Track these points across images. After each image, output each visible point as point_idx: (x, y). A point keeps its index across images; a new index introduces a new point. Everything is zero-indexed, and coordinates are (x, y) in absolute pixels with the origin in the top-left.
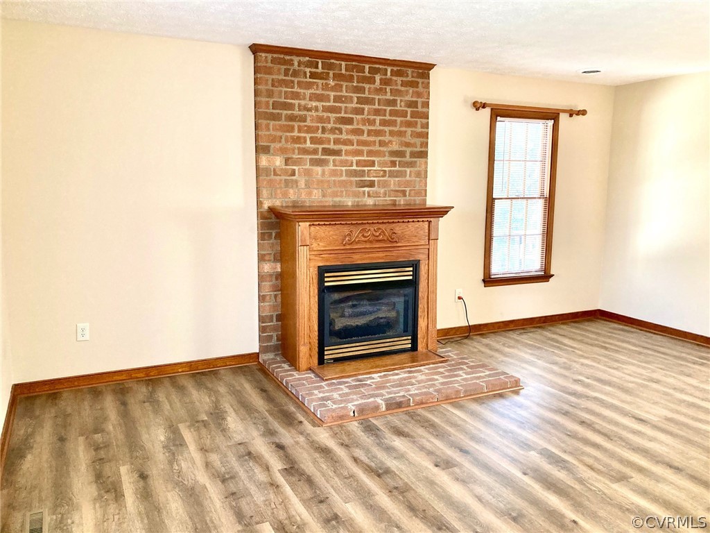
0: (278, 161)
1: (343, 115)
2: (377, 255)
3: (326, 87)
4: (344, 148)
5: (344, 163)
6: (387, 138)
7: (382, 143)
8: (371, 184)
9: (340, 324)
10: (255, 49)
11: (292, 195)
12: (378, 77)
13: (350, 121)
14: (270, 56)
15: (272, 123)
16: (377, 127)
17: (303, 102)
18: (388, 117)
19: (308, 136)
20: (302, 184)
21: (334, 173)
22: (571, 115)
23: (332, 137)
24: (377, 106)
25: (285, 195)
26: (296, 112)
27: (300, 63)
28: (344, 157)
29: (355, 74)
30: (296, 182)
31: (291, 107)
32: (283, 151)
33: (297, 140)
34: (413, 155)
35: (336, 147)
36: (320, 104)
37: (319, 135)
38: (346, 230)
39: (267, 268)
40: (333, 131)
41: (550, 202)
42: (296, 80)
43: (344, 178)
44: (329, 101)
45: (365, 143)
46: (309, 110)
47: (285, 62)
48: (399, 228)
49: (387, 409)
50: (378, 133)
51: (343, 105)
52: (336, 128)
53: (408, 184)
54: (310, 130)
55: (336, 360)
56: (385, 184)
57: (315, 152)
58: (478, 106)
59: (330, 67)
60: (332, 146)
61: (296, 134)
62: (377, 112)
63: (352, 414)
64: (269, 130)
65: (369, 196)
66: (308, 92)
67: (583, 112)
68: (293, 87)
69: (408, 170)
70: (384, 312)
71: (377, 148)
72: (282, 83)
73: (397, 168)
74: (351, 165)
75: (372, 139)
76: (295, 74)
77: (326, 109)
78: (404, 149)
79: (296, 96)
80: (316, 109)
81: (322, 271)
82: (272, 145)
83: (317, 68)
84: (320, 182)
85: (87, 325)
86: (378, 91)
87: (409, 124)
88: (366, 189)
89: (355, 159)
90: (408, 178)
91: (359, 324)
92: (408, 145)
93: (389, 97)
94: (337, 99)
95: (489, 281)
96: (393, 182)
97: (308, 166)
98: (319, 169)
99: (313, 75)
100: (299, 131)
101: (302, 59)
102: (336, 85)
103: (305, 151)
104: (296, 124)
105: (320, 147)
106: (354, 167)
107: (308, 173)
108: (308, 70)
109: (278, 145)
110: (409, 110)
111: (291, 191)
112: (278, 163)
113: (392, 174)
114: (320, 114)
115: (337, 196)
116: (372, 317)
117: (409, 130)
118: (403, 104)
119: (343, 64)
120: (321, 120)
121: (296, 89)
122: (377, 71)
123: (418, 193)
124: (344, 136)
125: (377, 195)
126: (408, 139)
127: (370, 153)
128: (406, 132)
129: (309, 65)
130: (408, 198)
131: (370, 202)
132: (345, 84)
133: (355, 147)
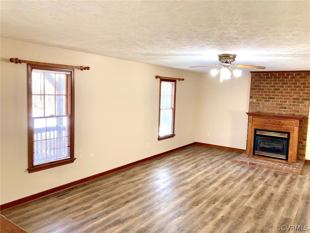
0: (255, 100)
1: (276, 88)
2: (275, 128)
3: (271, 80)
4: (276, 97)
5: (276, 101)
6: (292, 94)
7: (290, 96)
8: (285, 108)
9: (262, 145)
10: (251, 72)
11: (258, 109)
12: (290, 77)
13: (279, 90)
14: (255, 74)
15: (254, 91)
16: (289, 91)
17: (263, 85)
18: (293, 88)
19: (264, 94)
20: (261, 106)
21: (272, 104)
23: (272, 94)
24: (289, 85)
25: (256, 109)
26: (261, 87)
27: (263, 75)
28: (275, 100)
29: (281, 76)
30: (259, 105)
31: (260, 86)
32: (256, 98)
33: (261, 95)
34: (303, 99)
35: (273, 97)
36: (269, 85)
37: (268, 93)
38: (264, 120)
40: (272, 92)
42: (262, 79)
43: (275, 105)
44: (272, 84)
45: (283, 96)
46: (265, 87)
47: (259, 75)
50: (288, 93)
51: (276, 85)
52: (273, 92)
53: (300, 109)
54: (265, 92)
55: (258, 155)
56: (290, 108)
57: (266, 98)
59: (273, 75)
60: (272, 96)
61: (260, 93)
62: (289, 87)
63: (239, 162)
64: (253, 92)
65: (284, 111)
66: (265, 82)
68: (261, 81)
69: (300, 105)
71: (288, 97)
72: (258, 80)
73: (296, 103)
74: (278, 102)
75: (286, 94)
76: (262, 78)
77: (270, 86)
78: (299, 97)
79: (261, 83)
80: (267, 86)
81: (256, 130)
82: (254, 96)
83: (269, 75)
84: (267, 106)
86: (290, 80)
87: (302, 90)
88: (283, 109)
89: (279, 100)
90: (300, 107)
92: (301, 96)
93: (294, 82)
94: (274, 84)
96: (294, 108)
97: (263, 102)
98: (267, 103)
99: (267, 78)
100: (262, 92)
101: (264, 74)
102: (274, 80)
103: (263, 98)
104: (261, 91)
105: (268, 97)
106: (279, 103)
107: (263, 103)
108: (265, 76)
109: (255, 96)
110: (302, 86)
111: (258, 108)
112: (255, 101)
113: (293, 105)
114: (269, 88)
115: (272, 110)
116: (272, 146)
117: (302, 92)
118: (300, 84)
119: (277, 74)
120: (269, 89)
121: (262, 82)
122: (290, 75)
123: (305, 112)
124: (276, 94)
125: (287, 111)
126: (301, 94)
127: (285, 99)
128: (300, 92)
129: (266, 75)
130: (300, 113)
131: (284, 113)
132: (277, 79)
133: (280, 97)
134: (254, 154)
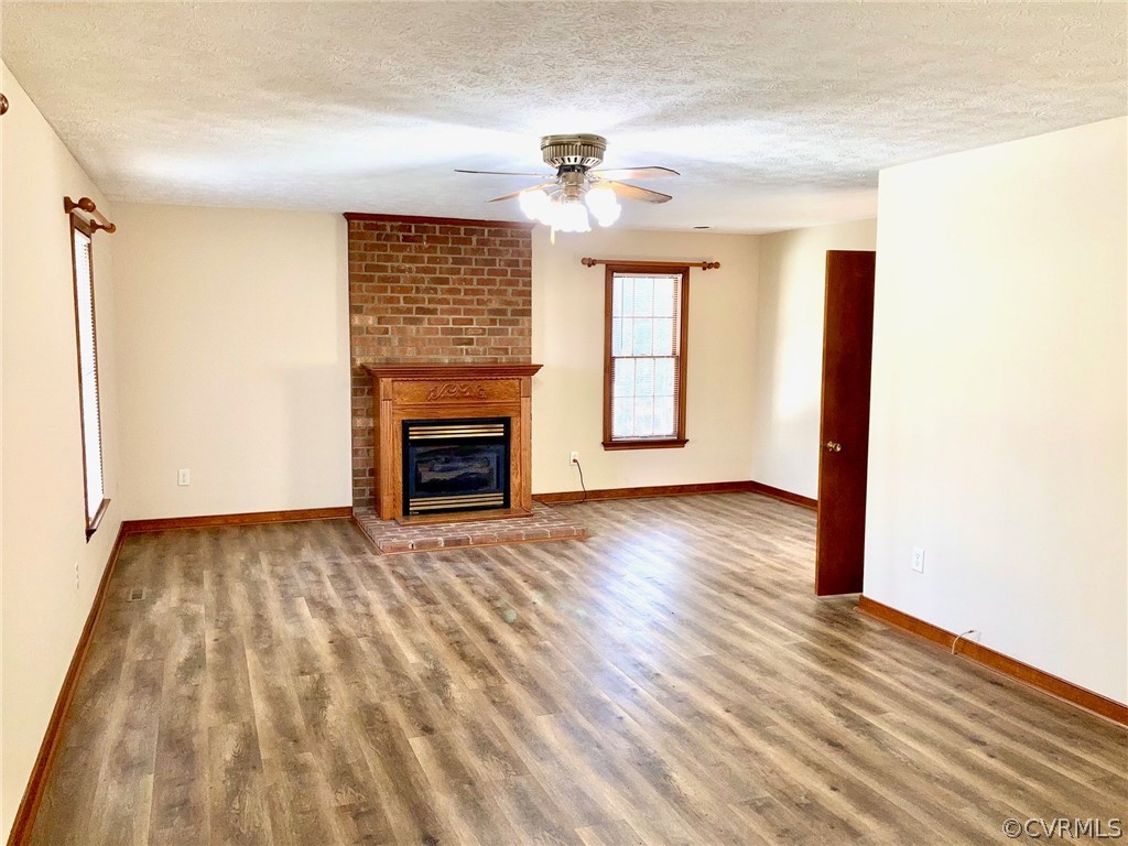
0: (371, 321)
1: (438, 275)
2: (467, 411)
3: (420, 249)
4: (439, 307)
5: (441, 322)
6: (486, 297)
7: (480, 302)
8: (470, 342)
9: (426, 477)
10: (349, 216)
11: (385, 352)
12: (474, 239)
13: (445, 281)
14: (362, 222)
15: (364, 284)
16: (475, 286)
17: (396, 264)
18: (486, 277)
19: (401, 296)
20: (396, 342)
21: (429, 331)
22: (704, 269)
23: (426, 296)
24: (474, 266)
25: (378, 352)
26: (389, 274)
27: (392, 228)
28: (439, 316)
29: (450, 236)
30: (389, 339)
31: (384, 269)
32: (374, 311)
33: (391, 300)
34: (514, 313)
35: (431, 306)
36: (413, 266)
37: (413, 294)
38: (430, 386)
39: (360, 422)
40: (427, 290)
41: (682, 361)
42: (389, 244)
43: (440, 335)
44: (424, 262)
45: (462, 302)
46: (403, 271)
47: (377, 228)
48: (489, 386)
49: (445, 546)
50: (475, 292)
51: (438, 266)
52: (431, 289)
53: (511, 342)
54: (403, 290)
55: (422, 512)
56: (484, 342)
57: (409, 311)
58: (591, 263)
59: (425, 230)
60: (426, 305)
61: (389, 294)
62: (474, 272)
63: (410, 547)
64: (361, 291)
65: (467, 353)
66: (401, 255)
67: (717, 265)
68: (386, 251)
69: (510, 328)
70: (476, 468)
71: (475, 306)
72: (374, 247)
73: (498, 326)
74: (448, 324)
75: (470, 298)
76: (388, 238)
77: (419, 270)
78: (504, 307)
79: (389, 258)
80: (410, 270)
81: (406, 425)
82: (365, 305)
83: (410, 231)
84: (414, 340)
85: (187, 471)
86: (474, 251)
87: (510, 283)
88: (464, 347)
89: (451, 317)
90: (510, 336)
91: (447, 478)
92: (509, 303)
93: (486, 257)
94: (431, 260)
95: (610, 443)
96: (493, 341)
97: (402, 325)
98: (413, 327)
99: (406, 239)
100: (392, 292)
101: (394, 224)
102: (429, 247)
103: (399, 311)
104: (389, 285)
105: (415, 306)
106: (451, 326)
107: (401, 331)
108: (401, 234)
109: (370, 305)
110: (509, 269)
111: (384, 348)
112: (370, 322)
113: (492, 332)
114: (414, 274)
115: (432, 353)
116: (462, 472)
117: (510, 289)
118: (502, 263)
119: (437, 226)
120: (414, 280)
121: (389, 252)
122: (473, 232)
123: (521, 351)
124: (440, 296)
125: (475, 352)
126: (509, 297)
127: (467, 312)
128: (506, 290)
129: (401, 229)
130: (510, 355)
131: (468, 359)
132: (439, 246)
133: (451, 306)
134: (406, 512)
